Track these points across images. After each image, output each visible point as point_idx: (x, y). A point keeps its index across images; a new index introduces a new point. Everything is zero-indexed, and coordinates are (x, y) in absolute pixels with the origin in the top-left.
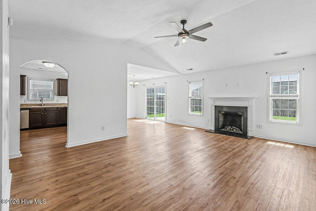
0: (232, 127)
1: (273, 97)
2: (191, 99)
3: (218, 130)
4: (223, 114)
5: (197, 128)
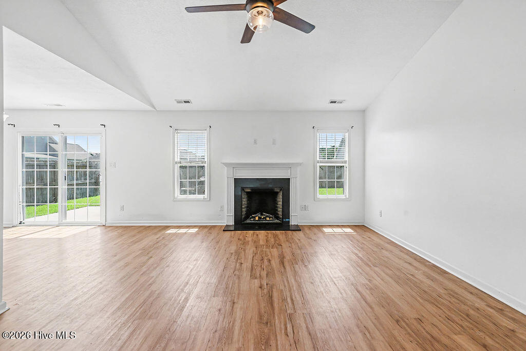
0: (262, 215)
2: (179, 165)
3: (241, 223)
4: (248, 193)
5: (201, 227)
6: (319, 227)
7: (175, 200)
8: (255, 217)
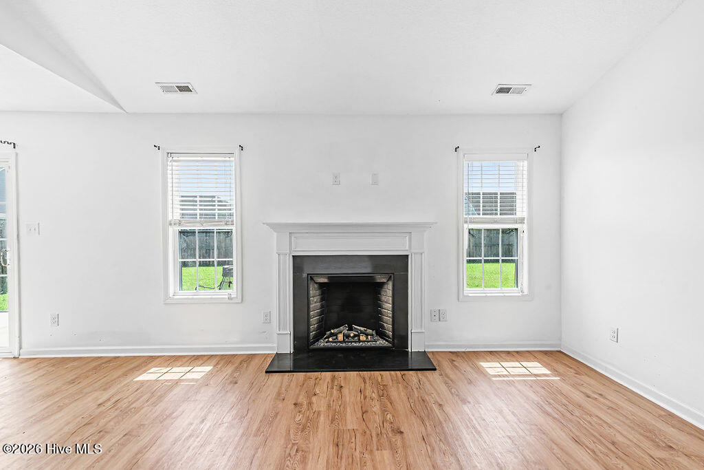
1: (471, 222)
2: (178, 228)
3: (308, 348)
5: (221, 358)
6: (470, 356)
7: (169, 302)
8: (336, 335)
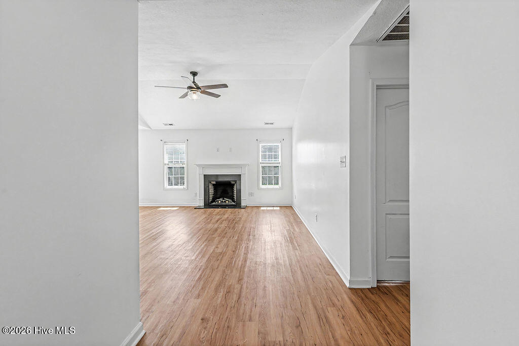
0: (224, 199)
1: (262, 164)
2: (168, 166)
3: (208, 205)
4: (214, 185)
5: (181, 207)
6: (258, 207)
7: (165, 190)
8: (218, 201)
